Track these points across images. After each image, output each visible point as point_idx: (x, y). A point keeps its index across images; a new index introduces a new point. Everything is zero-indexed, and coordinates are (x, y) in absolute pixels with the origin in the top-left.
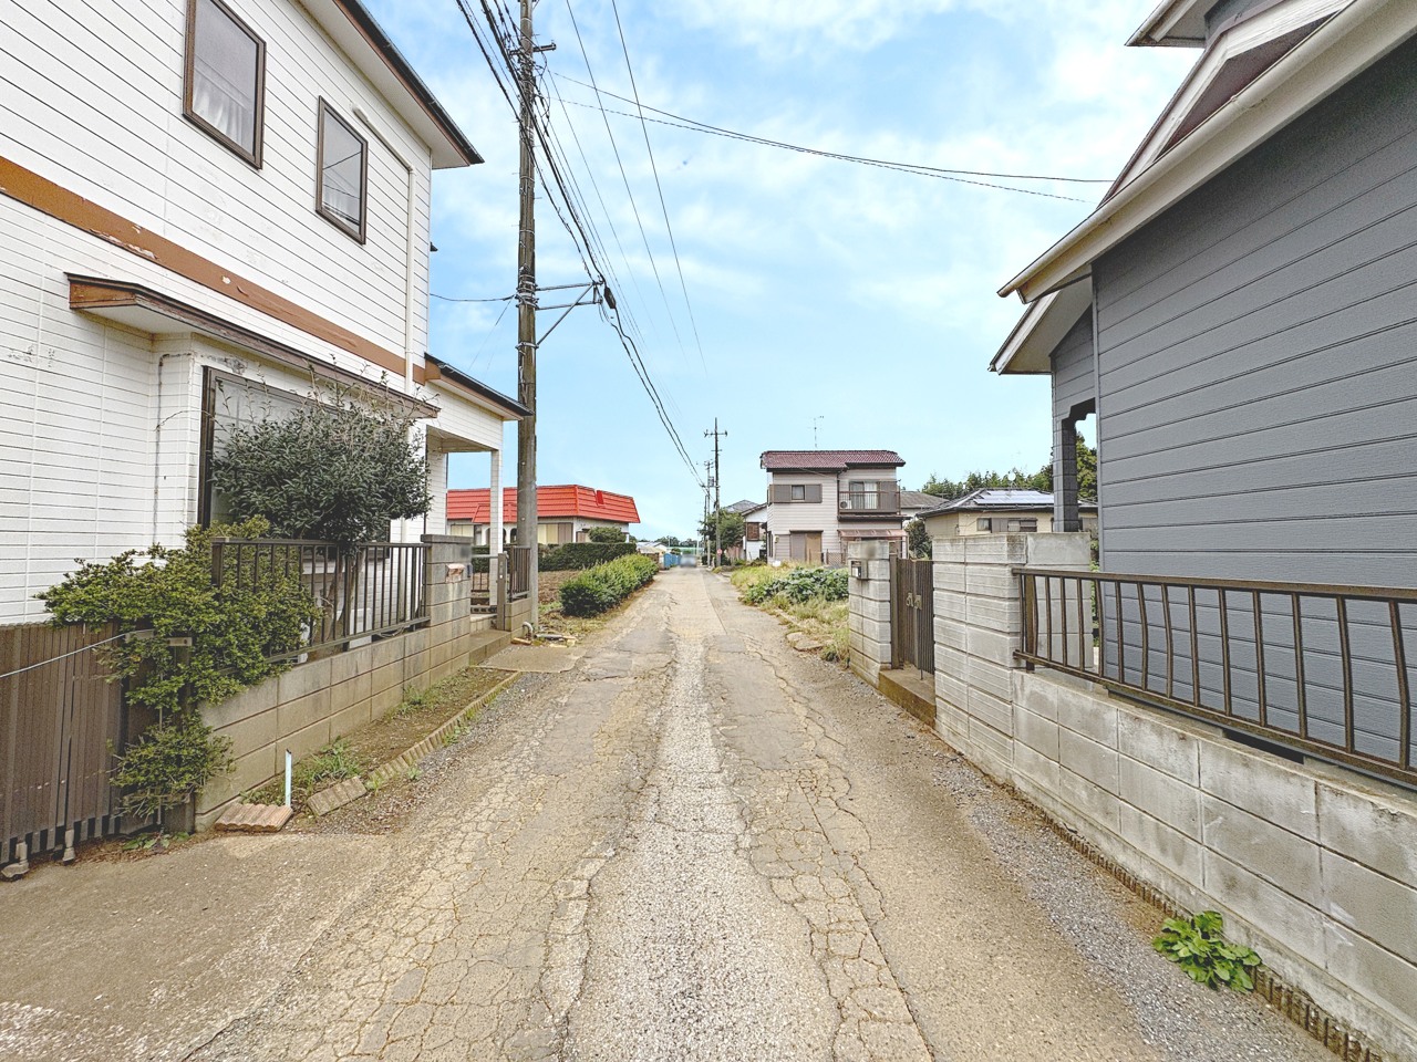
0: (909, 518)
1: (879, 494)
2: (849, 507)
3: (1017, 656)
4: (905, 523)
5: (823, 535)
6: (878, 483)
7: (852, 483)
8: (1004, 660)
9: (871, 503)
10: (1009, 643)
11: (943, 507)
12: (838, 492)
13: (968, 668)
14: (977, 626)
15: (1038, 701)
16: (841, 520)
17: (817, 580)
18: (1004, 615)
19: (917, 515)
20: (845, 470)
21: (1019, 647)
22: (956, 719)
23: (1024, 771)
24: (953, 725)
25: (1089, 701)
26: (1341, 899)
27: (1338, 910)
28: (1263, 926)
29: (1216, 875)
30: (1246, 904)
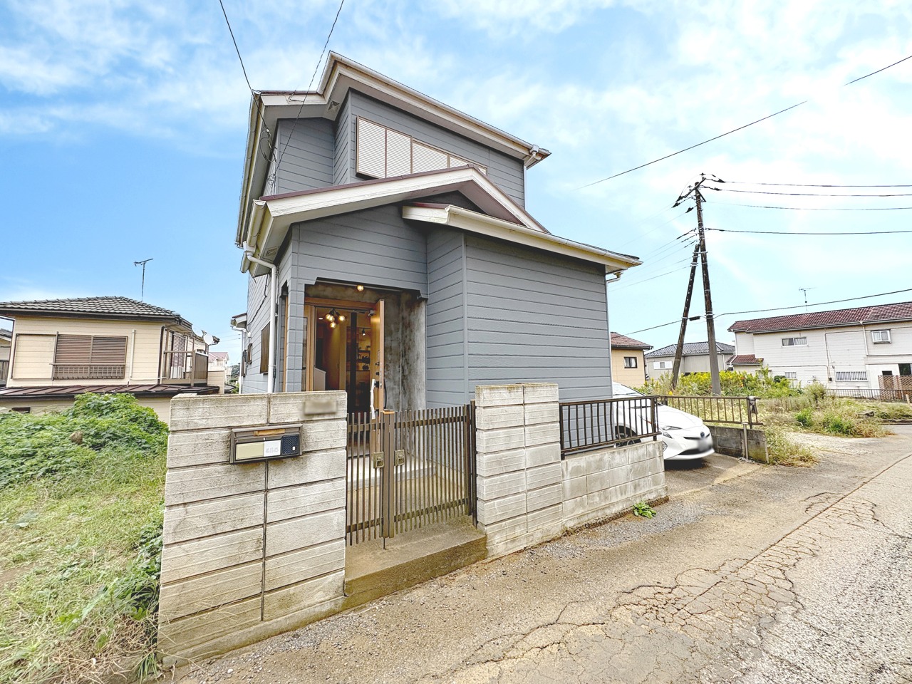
10: (559, 447)
13: (526, 482)
14: (537, 445)
22: (513, 528)
23: (569, 516)
24: (510, 535)
25: (598, 455)
26: (650, 469)
27: (650, 473)
28: (641, 492)
29: (632, 488)
30: (638, 490)
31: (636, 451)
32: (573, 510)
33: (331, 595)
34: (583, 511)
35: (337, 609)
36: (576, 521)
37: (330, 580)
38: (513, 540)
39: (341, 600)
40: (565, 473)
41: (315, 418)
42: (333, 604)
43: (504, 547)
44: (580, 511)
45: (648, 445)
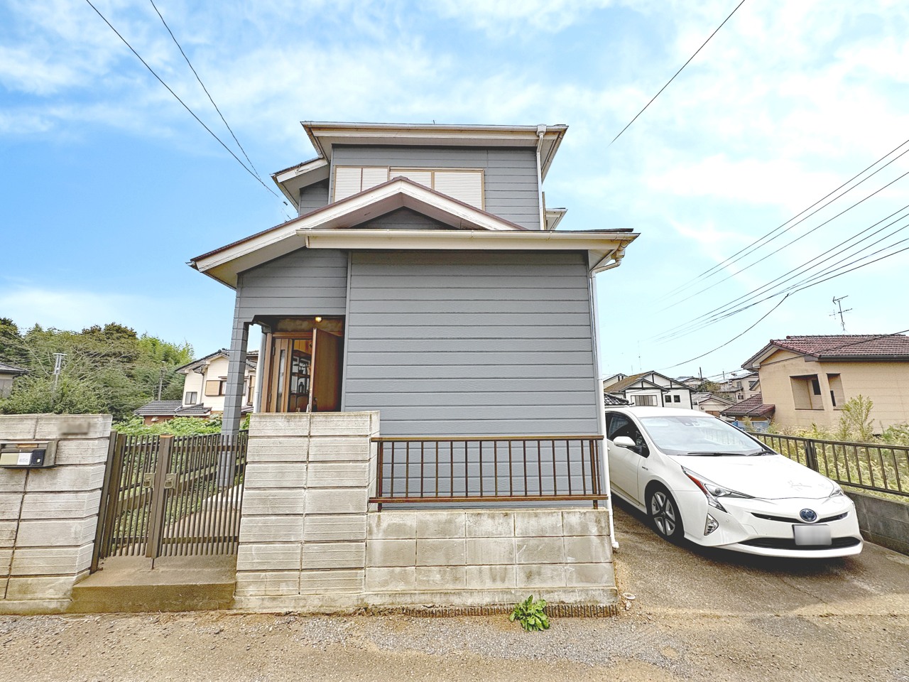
3: (370, 503)
8: (358, 508)
10: (367, 494)
14: (325, 487)
15: (396, 529)
21: (373, 494)
22: (277, 583)
23: (377, 589)
24: (272, 591)
25: (443, 515)
26: (571, 553)
27: (570, 559)
28: (544, 585)
29: (522, 575)
30: (536, 580)
31: (534, 519)
32: (386, 583)
33: (60, 595)
34: (404, 588)
35: (62, 610)
36: (387, 600)
37: (61, 581)
38: (274, 599)
39: (66, 603)
40: (375, 530)
41: (70, 437)
42: (59, 604)
43: (259, 603)
44: (401, 587)
45: (568, 513)
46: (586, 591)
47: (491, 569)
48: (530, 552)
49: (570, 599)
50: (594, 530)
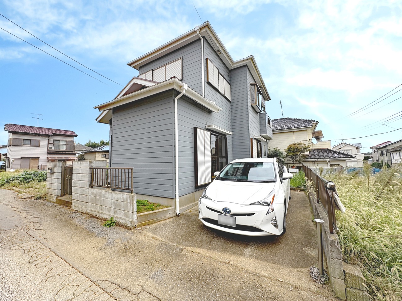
0: (78, 154)
1: (66, 145)
2: (53, 149)
3: (90, 186)
4: (77, 155)
5: (39, 159)
6: (66, 141)
7: (55, 140)
8: (87, 187)
9: (63, 148)
10: (88, 183)
11: (91, 150)
12: (48, 143)
13: (80, 191)
14: (82, 181)
15: (93, 193)
16: (49, 153)
17: (35, 175)
18: (87, 177)
19: (82, 153)
20: (52, 136)
21: (90, 183)
22: (76, 203)
23: (89, 209)
24: (76, 205)
25: (100, 191)
26: (123, 207)
27: (123, 209)
28: (117, 216)
29: (113, 212)
30: (116, 214)
31: (116, 195)
32: (91, 207)
34: (93, 209)
36: (90, 212)
37: (55, 197)
38: (76, 207)
40: (89, 193)
43: (74, 207)
45: (124, 194)
46: (125, 220)
47: (108, 208)
48: (115, 205)
49: (122, 222)
50: (129, 201)
